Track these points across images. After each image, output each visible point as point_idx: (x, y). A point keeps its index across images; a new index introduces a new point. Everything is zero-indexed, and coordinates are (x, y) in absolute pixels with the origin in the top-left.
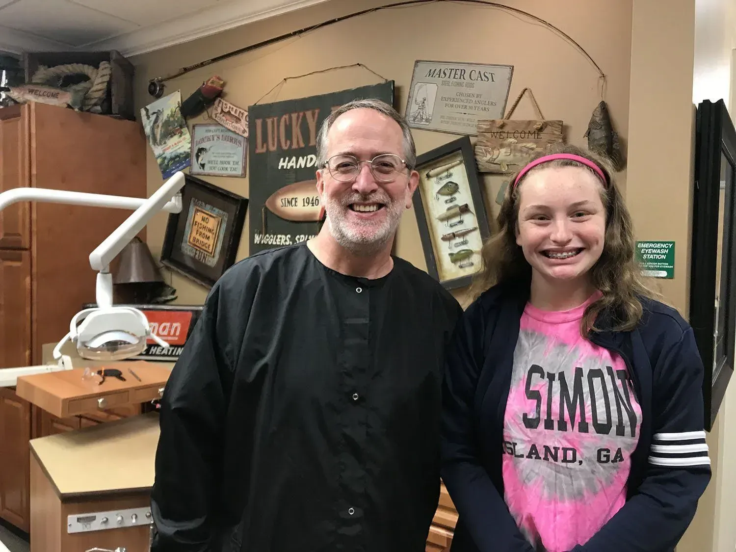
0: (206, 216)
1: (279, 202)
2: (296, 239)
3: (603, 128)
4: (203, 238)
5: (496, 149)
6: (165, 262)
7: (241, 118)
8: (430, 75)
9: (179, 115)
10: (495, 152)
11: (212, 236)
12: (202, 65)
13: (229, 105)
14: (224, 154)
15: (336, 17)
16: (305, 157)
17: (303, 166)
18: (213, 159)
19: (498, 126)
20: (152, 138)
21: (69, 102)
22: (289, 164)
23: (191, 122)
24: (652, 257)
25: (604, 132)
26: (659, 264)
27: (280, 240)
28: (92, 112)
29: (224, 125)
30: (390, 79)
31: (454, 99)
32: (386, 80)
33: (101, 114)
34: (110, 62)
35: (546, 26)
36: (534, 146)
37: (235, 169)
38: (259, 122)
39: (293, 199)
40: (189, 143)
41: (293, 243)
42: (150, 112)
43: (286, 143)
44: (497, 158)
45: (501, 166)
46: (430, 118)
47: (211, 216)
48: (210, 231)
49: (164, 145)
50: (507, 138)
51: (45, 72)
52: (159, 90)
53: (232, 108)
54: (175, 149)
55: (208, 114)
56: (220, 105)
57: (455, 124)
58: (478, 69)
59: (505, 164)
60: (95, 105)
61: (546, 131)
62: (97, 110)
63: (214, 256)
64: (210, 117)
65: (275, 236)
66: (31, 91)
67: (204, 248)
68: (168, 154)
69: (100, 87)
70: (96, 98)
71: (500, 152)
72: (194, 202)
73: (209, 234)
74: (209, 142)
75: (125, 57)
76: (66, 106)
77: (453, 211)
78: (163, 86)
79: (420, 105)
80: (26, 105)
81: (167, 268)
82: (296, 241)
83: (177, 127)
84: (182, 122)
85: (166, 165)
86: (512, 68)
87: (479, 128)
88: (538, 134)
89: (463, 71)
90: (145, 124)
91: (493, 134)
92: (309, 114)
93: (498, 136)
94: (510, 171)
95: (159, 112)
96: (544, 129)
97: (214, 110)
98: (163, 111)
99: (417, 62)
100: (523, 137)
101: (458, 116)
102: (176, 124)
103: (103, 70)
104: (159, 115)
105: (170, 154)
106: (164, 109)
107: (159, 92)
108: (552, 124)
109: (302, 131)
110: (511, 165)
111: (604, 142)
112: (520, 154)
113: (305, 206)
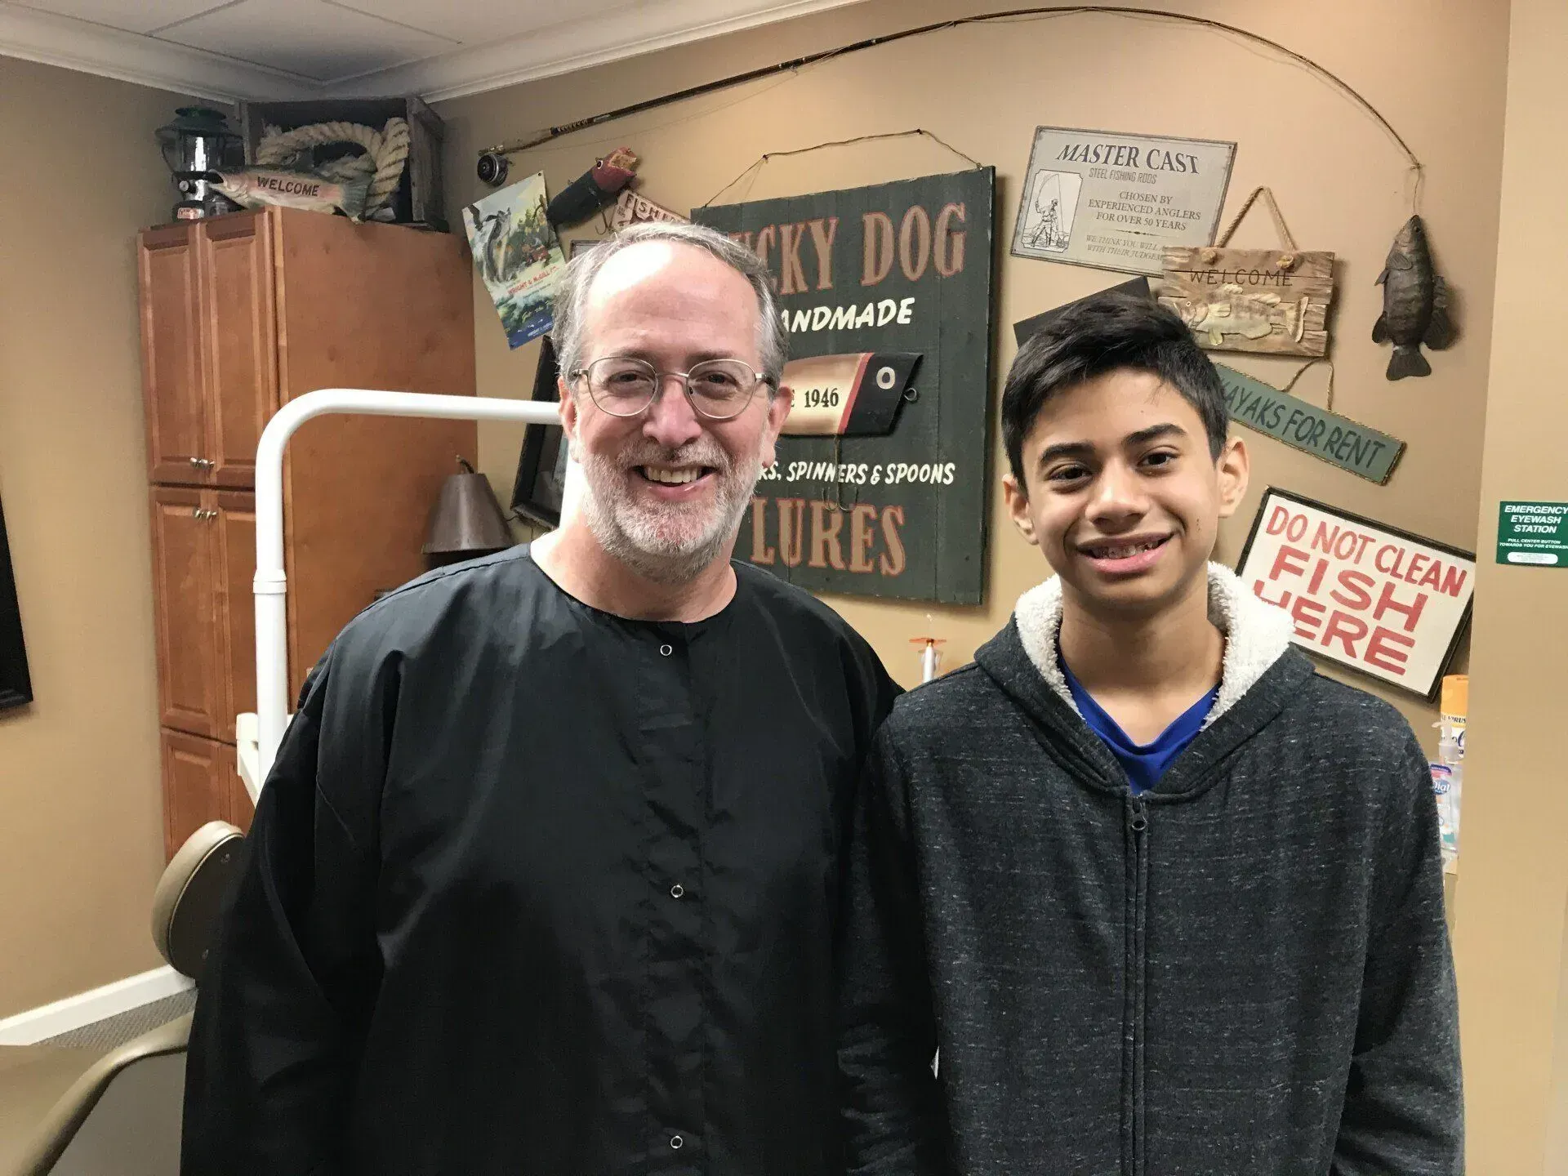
2: (790, 469)
3: (1415, 267)
5: (1201, 304)
6: (521, 509)
8: (1065, 156)
9: (544, 223)
10: (1198, 310)
12: (590, 122)
13: (649, 205)
16: (809, 312)
17: (804, 329)
19: (1205, 260)
20: (488, 267)
21: (340, 203)
23: (568, 236)
24: (1530, 529)
25: (1417, 276)
26: (1543, 541)
28: (377, 221)
30: (986, 164)
31: (1115, 205)
32: (979, 165)
33: (392, 222)
34: (405, 118)
36: (1277, 300)
41: (784, 478)
42: (483, 216)
44: (1203, 320)
45: (1211, 335)
46: (1066, 239)
49: (511, 282)
50: (1223, 282)
51: (280, 140)
52: (499, 172)
53: (657, 212)
54: (533, 290)
55: (605, 223)
56: (631, 205)
57: (1116, 252)
58: (1164, 147)
59: (1217, 333)
60: (385, 205)
61: (1301, 271)
62: (387, 217)
64: (609, 228)
66: (262, 182)
68: (520, 299)
69: (390, 171)
70: (385, 193)
71: (1210, 311)
75: (428, 101)
76: (332, 210)
78: (508, 162)
79: (1046, 214)
80: (266, 214)
81: (523, 519)
82: (790, 475)
83: (539, 246)
84: (550, 236)
85: (515, 320)
86: (1236, 145)
87: (1165, 262)
88: (1284, 276)
89: (1134, 151)
90: (473, 240)
91: (1194, 274)
92: (817, 227)
93: (1204, 279)
94: (1229, 346)
95: (500, 215)
96: (1298, 268)
97: (616, 215)
98: (510, 213)
99: (1040, 130)
100: (1255, 281)
101: (1124, 237)
102: (538, 241)
103: (395, 136)
104: (502, 223)
105: (524, 298)
106: (511, 211)
107: (498, 176)
108: (1313, 257)
109: (801, 261)
110: (1229, 334)
111: (1416, 294)
112: (1248, 315)
113: (810, 406)
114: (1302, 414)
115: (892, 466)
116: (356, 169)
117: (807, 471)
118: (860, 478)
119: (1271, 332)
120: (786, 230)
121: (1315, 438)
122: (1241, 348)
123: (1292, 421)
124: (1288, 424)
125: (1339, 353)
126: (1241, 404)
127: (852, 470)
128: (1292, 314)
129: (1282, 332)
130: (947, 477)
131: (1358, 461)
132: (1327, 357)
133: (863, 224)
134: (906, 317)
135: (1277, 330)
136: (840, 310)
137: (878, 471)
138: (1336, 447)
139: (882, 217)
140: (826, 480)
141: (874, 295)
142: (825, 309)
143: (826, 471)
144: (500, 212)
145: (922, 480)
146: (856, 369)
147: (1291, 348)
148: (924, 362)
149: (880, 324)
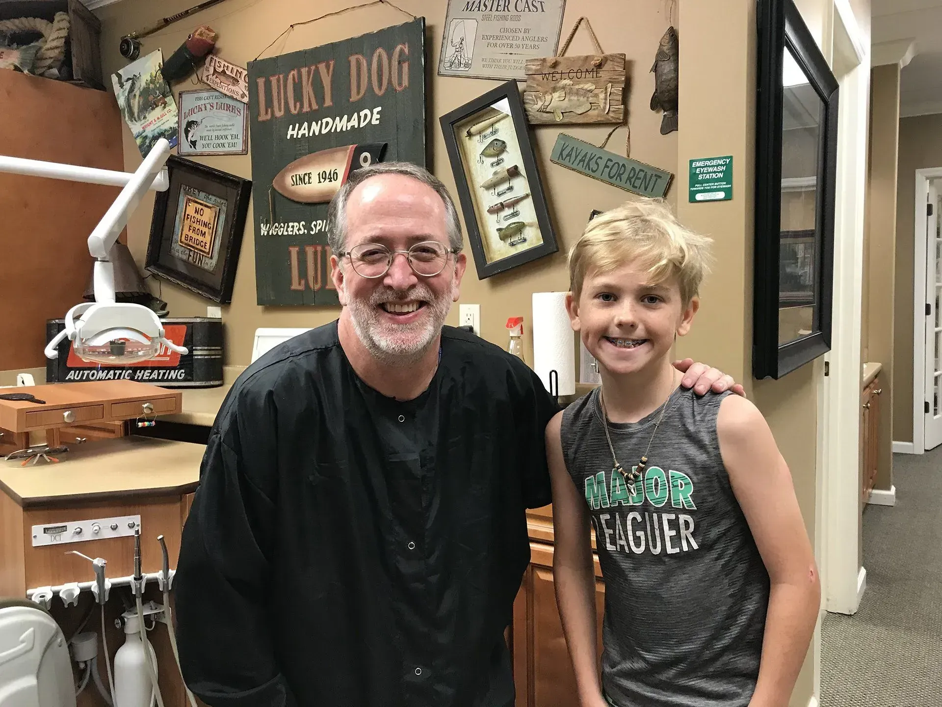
0: (201, 207)
1: (289, 181)
2: (312, 226)
3: (671, 58)
4: (198, 235)
6: (152, 269)
7: (238, 79)
8: (467, 9)
9: (161, 81)
11: (209, 232)
12: (186, 14)
13: (223, 63)
14: (220, 126)
16: (320, 122)
17: (317, 134)
18: (207, 133)
19: (549, 64)
20: (128, 112)
21: (17, 63)
22: (299, 132)
23: (177, 89)
24: (708, 177)
25: (673, 63)
26: (716, 184)
27: (292, 229)
28: (47, 77)
29: (218, 89)
30: (418, 17)
31: (497, 37)
32: (415, 18)
33: (57, 79)
34: (67, 12)
36: (593, 87)
37: (234, 145)
38: (261, 81)
39: (306, 174)
40: (176, 117)
41: (309, 232)
42: (124, 78)
43: (295, 107)
45: (555, 114)
46: (470, 62)
47: (206, 206)
48: (205, 225)
49: (143, 121)
50: (561, 79)
52: (134, 50)
53: (228, 66)
54: (157, 125)
55: (197, 76)
56: (213, 64)
57: (499, 67)
59: (559, 112)
60: (50, 67)
61: (606, 67)
62: (53, 75)
63: (211, 258)
64: (200, 81)
65: (286, 224)
67: (199, 247)
68: (149, 132)
69: (55, 44)
70: (52, 58)
72: (184, 190)
73: (205, 229)
74: (199, 113)
75: (88, 7)
76: (12, 68)
77: (500, 176)
78: (139, 44)
79: (458, 47)
81: (154, 276)
82: (312, 230)
83: (159, 96)
84: (166, 89)
85: (147, 146)
87: (527, 69)
88: (597, 71)
90: (118, 94)
91: (544, 75)
92: (322, 67)
93: (550, 78)
94: (566, 120)
95: (134, 78)
96: (604, 65)
97: (205, 71)
98: (140, 76)
100: (580, 76)
101: (503, 57)
102: (158, 92)
103: (59, 22)
104: (135, 82)
105: (152, 131)
106: (141, 74)
107: (133, 52)
108: (613, 58)
109: (313, 90)
110: (566, 112)
111: (672, 76)
112: (576, 98)
113: (321, 182)
114: (611, 161)
117: (322, 226)
119: (591, 109)
120: (304, 71)
121: (620, 175)
122: (574, 121)
123: (606, 166)
124: (604, 168)
125: (632, 120)
126: (575, 159)
128: (602, 96)
129: (597, 108)
131: (646, 189)
132: (625, 123)
133: (349, 62)
134: (377, 119)
135: (594, 107)
136: (338, 119)
138: (633, 180)
139: (360, 57)
141: (357, 108)
142: (329, 120)
144: (134, 75)
146: (348, 155)
147: (602, 119)
148: (389, 147)
149: (361, 126)
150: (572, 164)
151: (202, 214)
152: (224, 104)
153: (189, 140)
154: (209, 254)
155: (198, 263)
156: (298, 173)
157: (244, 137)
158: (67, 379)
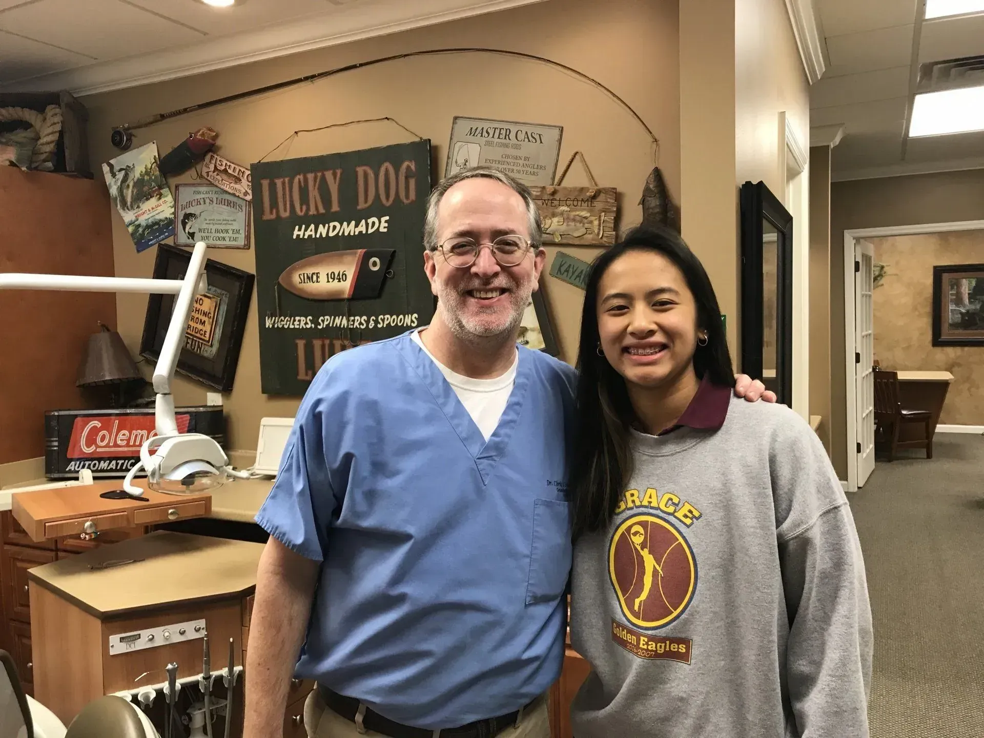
0: (199, 297)
1: (296, 279)
2: (320, 321)
3: (657, 195)
4: (197, 323)
5: (548, 218)
6: (147, 355)
7: (241, 178)
8: (471, 134)
9: (157, 173)
10: (547, 221)
11: (209, 321)
12: (185, 110)
13: (224, 162)
14: (220, 220)
15: (357, 62)
16: (327, 225)
17: (324, 235)
18: (204, 226)
19: (549, 193)
20: (121, 202)
21: (13, 159)
22: (306, 233)
23: (173, 181)
25: (658, 200)
27: (298, 323)
28: (41, 170)
29: (219, 186)
30: (425, 138)
31: (499, 162)
32: (421, 138)
33: (52, 171)
34: (59, 105)
35: (596, 86)
36: (588, 215)
37: (235, 239)
38: (265, 183)
39: (314, 274)
40: (172, 207)
41: (316, 326)
42: (116, 168)
43: (301, 209)
44: (550, 226)
45: (554, 236)
47: (206, 296)
48: (205, 314)
49: (135, 211)
50: (560, 206)
52: (126, 141)
53: (230, 166)
54: (151, 215)
55: (197, 171)
56: (213, 162)
58: (524, 129)
59: (558, 234)
60: (45, 161)
61: (600, 198)
62: (48, 168)
63: (211, 346)
64: (201, 177)
65: (293, 318)
67: (198, 335)
68: (143, 220)
69: (49, 139)
70: (46, 152)
71: (552, 222)
73: (204, 318)
74: (198, 206)
75: (75, 96)
76: (9, 164)
78: (132, 135)
79: (462, 167)
82: (320, 325)
83: (154, 187)
84: (162, 181)
85: (140, 234)
86: (562, 128)
88: (591, 201)
89: (508, 131)
90: (110, 184)
91: (544, 200)
92: (329, 175)
93: (549, 204)
94: (564, 241)
95: (128, 169)
96: (598, 197)
97: (204, 167)
98: (134, 167)
99: (456, 118)
100: (576, 205)
102: (153, 184)
103: (52, 116)
104: (129, 173)
105: (146, 220)
106: (135, 165)
107: (125, 143)
108: (606, 191)
109: (321, 195)
110: (564, 235)
111: (658, 210)
112: (573, 223)
113: (329, 282)
115: (382, 316)
116: (25, 137)
117: (330, 322)
118: (363, 325)
120: (310, 176)
122: (571, 242)
126: (573, 274)
127: (358, 320)
128: (596, 223)
129: (592, 233)
130: (414, 322)
133: (356, 172)
134: (385, 227)
135: (589, 232)
136: (345, 224)
137: (373, 320)
139: (367, 169)
140: (342, 327)
141: (365, 215)
142: (337, 224)
143: (341, 321)
144: (129, 167)
145: (400, 324)
146: (357, 259)
147: (596, 243)
148: (396, 254)
149: (369, 232)
150: (570, 278)
151: (201, 303)
152: (225, 199)
153: (187, 231)
154: (209, 343)
155: (197, 351)
156: (306, 272)
157: (246, 234)
158: (67, 469)
